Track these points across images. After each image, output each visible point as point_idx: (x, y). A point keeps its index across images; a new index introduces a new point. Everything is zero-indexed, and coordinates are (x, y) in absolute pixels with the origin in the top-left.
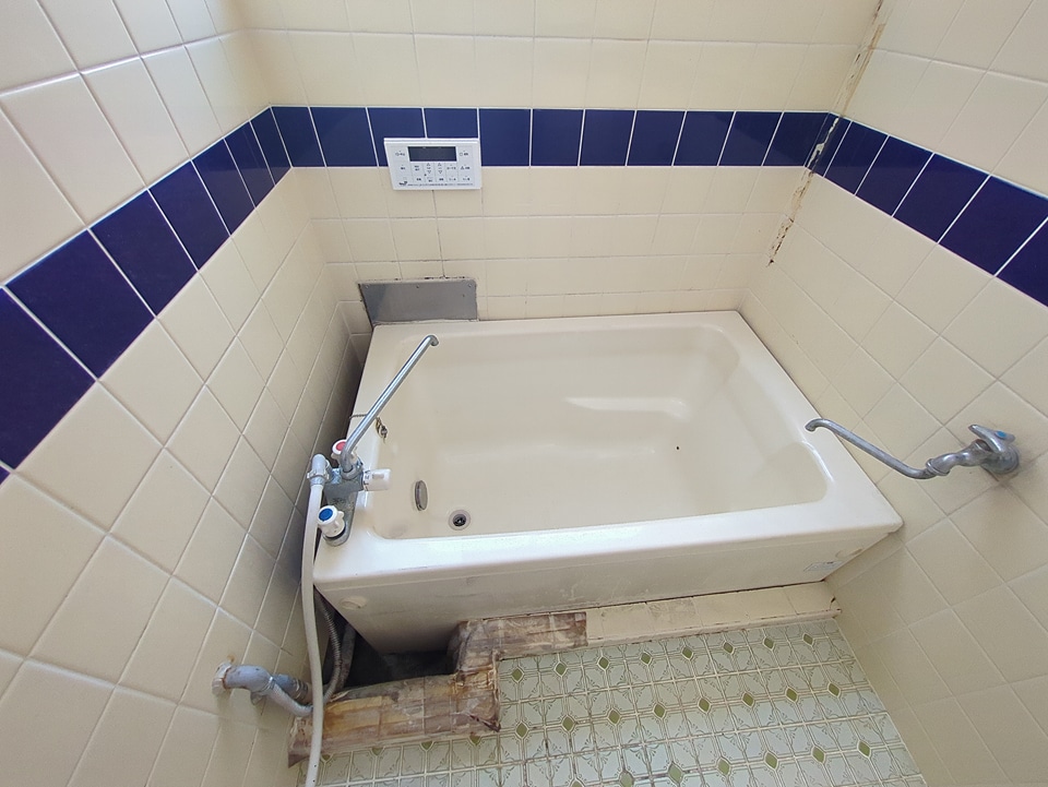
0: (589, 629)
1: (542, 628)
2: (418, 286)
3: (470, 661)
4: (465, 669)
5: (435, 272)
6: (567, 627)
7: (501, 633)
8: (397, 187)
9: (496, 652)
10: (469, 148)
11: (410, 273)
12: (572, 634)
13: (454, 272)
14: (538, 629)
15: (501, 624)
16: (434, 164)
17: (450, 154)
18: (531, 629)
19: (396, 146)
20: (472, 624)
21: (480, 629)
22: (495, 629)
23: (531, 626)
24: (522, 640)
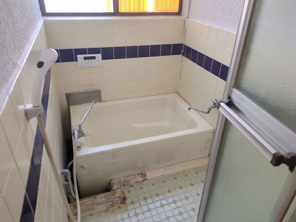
0: (147, 175)
1: (134, 177)
2: (84, 93)
3: (115, 187)
4: (114, 189)
5: (89, 88)
6: (141, 176)
7: (123, 180)
8: (80, 66)
9: (122, 184)
10: (99, 56)
11: (82, 89)
12: (143, 177)
13: (94, 88)
14: (133, 178)
15: (122, 178)
16: (90, 60)
17: (94, 58)
18: (131, 178)
19: (80, 57)
20: (114, 180)
21: (116, 180)
22: (121, 180)
23: (131, 177)
24: (129, 181)
